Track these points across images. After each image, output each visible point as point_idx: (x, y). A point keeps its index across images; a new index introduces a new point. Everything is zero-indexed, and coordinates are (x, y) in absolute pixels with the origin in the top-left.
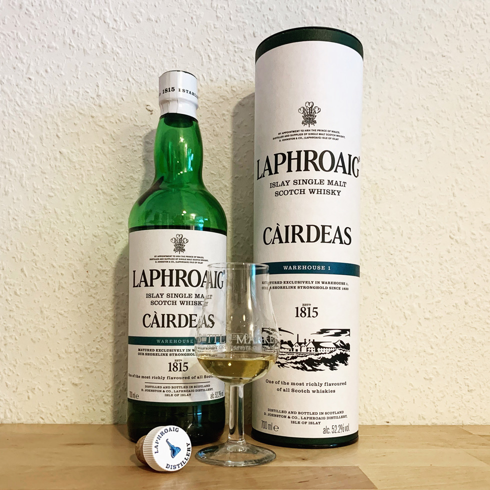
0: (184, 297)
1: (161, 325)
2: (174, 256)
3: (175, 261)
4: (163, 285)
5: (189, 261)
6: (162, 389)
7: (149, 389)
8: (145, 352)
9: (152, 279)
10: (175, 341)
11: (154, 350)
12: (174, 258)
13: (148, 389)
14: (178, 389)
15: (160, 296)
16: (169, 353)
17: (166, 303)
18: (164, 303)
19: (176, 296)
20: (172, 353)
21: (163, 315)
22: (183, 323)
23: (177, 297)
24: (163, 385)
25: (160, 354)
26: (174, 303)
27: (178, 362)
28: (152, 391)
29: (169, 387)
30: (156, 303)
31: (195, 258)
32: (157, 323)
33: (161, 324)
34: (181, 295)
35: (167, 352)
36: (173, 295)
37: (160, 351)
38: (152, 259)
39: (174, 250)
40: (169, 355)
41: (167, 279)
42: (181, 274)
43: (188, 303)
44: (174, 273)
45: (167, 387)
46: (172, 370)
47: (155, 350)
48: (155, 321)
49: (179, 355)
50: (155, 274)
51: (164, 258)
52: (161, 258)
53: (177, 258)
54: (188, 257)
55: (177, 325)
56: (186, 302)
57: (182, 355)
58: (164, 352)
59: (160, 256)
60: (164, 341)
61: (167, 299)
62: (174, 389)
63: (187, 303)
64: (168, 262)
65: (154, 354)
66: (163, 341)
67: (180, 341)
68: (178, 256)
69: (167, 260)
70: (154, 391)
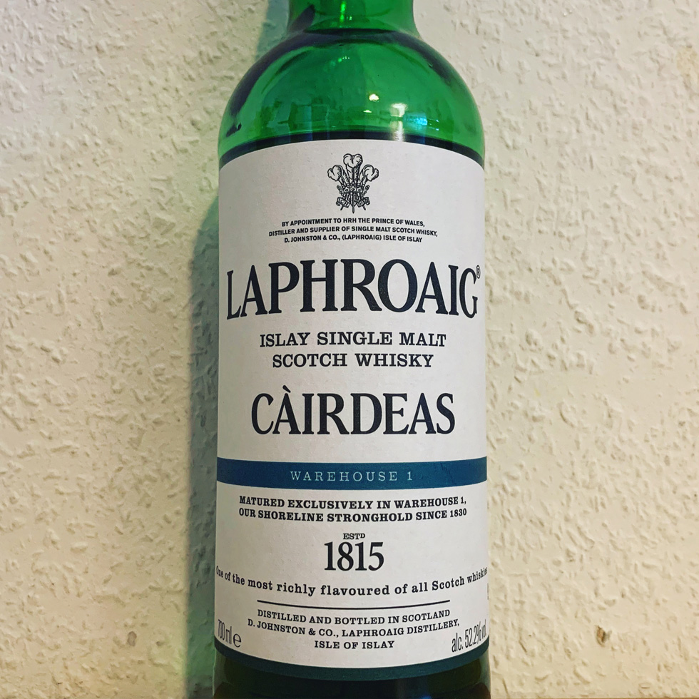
0: (367, 341)
1: (301, 427)
2: (338, 220)
3: (340, 234)
4: (308, 307)
5: (382, 234)
6: (307, 626)
7: (271, 622)
8: (257, 508)
9: (275, 291)
10: (344, 476)
11: (281, 503)
12: (337, 225)
13: (267, 620)
14: (356, 627)
15: (299, 340)
16: (326, 512)
17: (317, 362)
18: (309, 361)
19: (347, 338)
20: (334, 511)
21: (308, 398)
22: (367, 420)
23: (349, 342)
24: (309, 614)
25: (300, 516)
26: (340, 360)
27: (353, 542)
28: (277, 628)
29: (327, 620)
30: (289, 361)
31: (400, 226)
32: (292, 420)
33: (301, 425)
34: (359, 336)
35: (319, 511)
36: (337, 337)
37: (299, 506)
38: (276, 233)
39: (338, 203)
40: (325, 518)
41: (319, 290)
42: (359, 274)
43: (381, 360)
44: (339, 270)
45: (320, 620)
46: (335, 565)
47: (287, 503)
48: (285, 416)
49: (357, 518)
50: (284, 277)
51: (309, 226)
52: (301, 226)
53: (346, 225)
54: (377, 221)
55: (349, 427)
56: (373, 358)
57: (366, 518)
58: (311, 511)
59: (299, 222)
60: (313, 476)
61: (320, 350)
62: (342, 626)
63: (377, 360)
64: (319, 238)
65: (282, 516)
66: (308, 476)
67: (357, 477)
68: (350, 220)
69: (317, 234)
70: (283, 629)
